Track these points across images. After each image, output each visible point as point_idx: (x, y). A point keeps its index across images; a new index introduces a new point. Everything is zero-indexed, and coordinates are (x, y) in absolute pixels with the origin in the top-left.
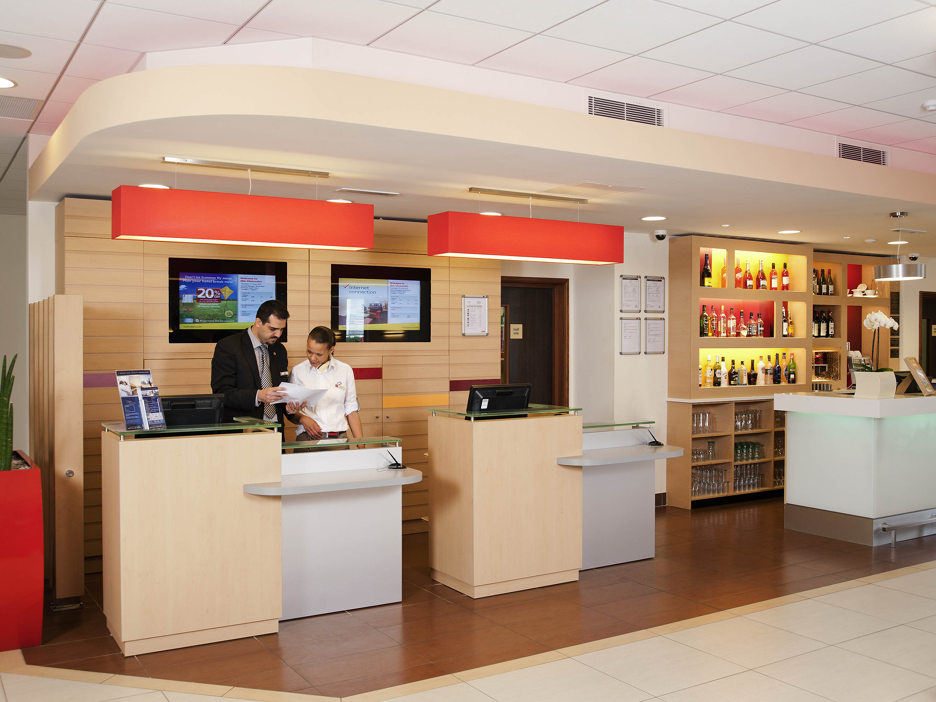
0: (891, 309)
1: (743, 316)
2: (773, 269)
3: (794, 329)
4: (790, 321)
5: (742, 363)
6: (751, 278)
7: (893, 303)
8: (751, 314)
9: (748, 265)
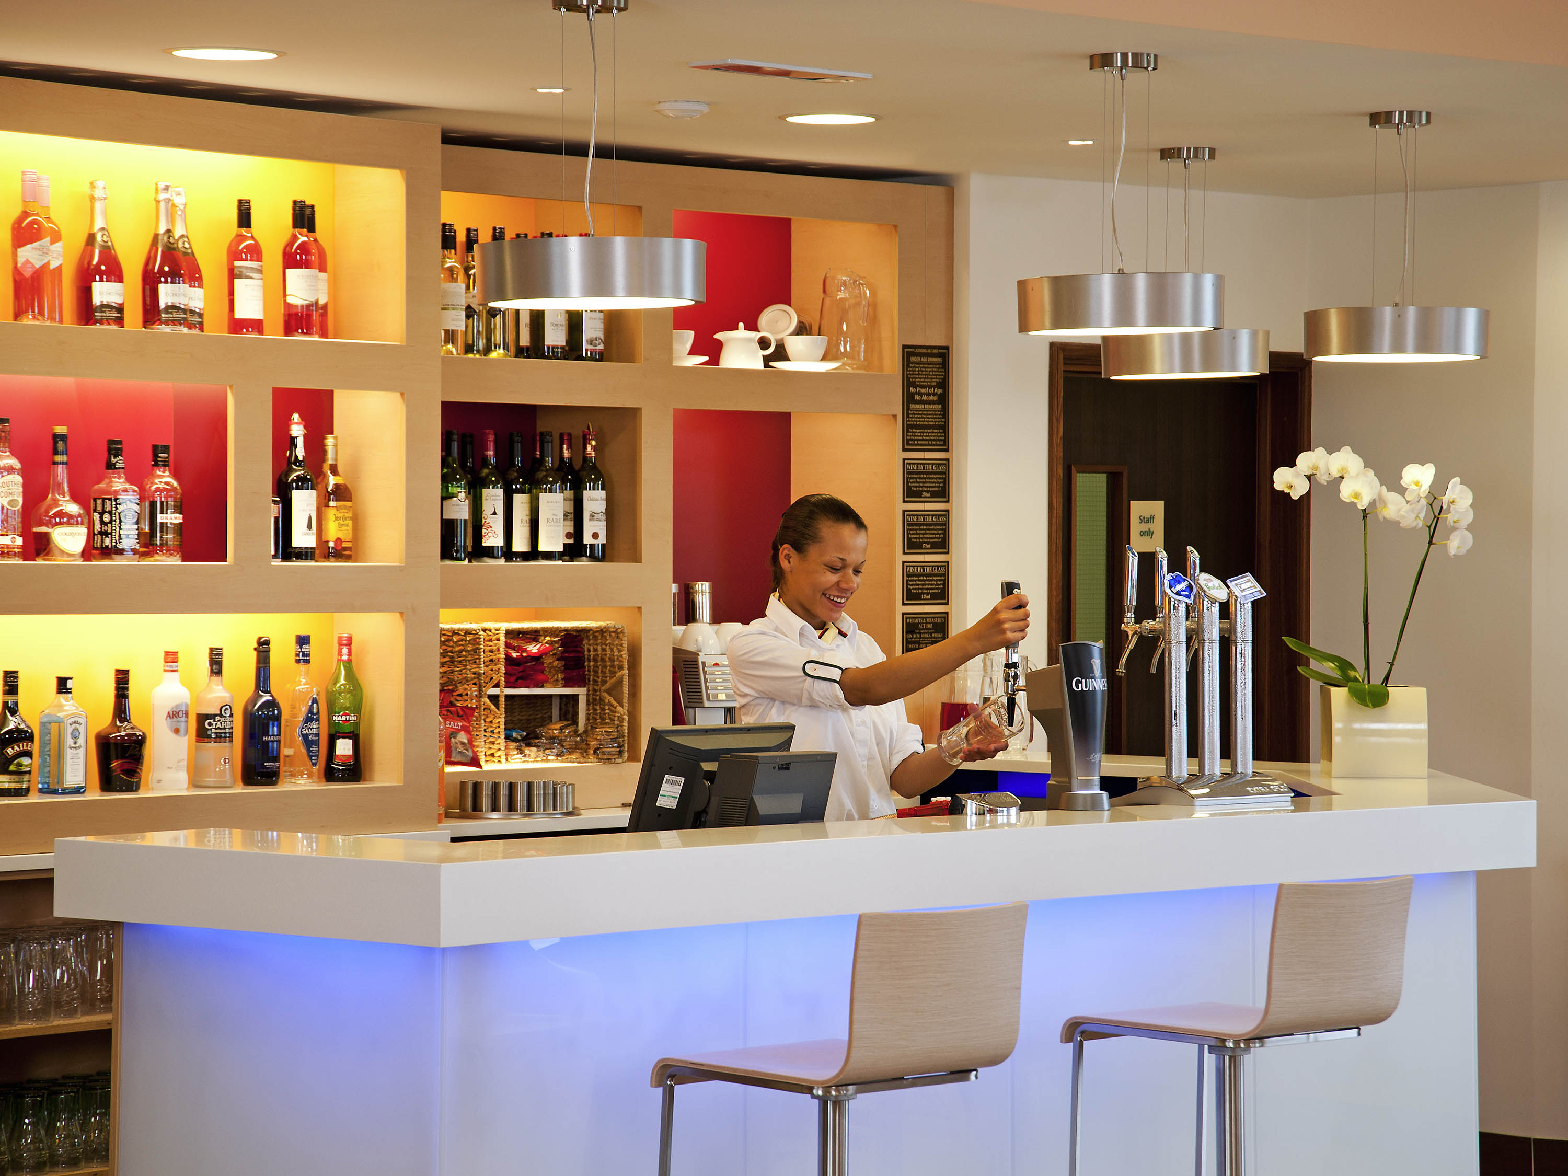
0: (908, 428)
1: (65, 458)
2: (243, 231)
3: (357, 522)
4: (332, 481)
5: (63, 685)
6: (114, 272)
7: (917, 397)
8: (114, 449)
9: (98, 206)
